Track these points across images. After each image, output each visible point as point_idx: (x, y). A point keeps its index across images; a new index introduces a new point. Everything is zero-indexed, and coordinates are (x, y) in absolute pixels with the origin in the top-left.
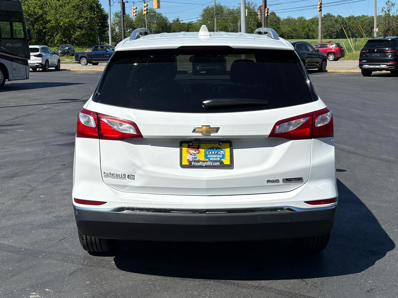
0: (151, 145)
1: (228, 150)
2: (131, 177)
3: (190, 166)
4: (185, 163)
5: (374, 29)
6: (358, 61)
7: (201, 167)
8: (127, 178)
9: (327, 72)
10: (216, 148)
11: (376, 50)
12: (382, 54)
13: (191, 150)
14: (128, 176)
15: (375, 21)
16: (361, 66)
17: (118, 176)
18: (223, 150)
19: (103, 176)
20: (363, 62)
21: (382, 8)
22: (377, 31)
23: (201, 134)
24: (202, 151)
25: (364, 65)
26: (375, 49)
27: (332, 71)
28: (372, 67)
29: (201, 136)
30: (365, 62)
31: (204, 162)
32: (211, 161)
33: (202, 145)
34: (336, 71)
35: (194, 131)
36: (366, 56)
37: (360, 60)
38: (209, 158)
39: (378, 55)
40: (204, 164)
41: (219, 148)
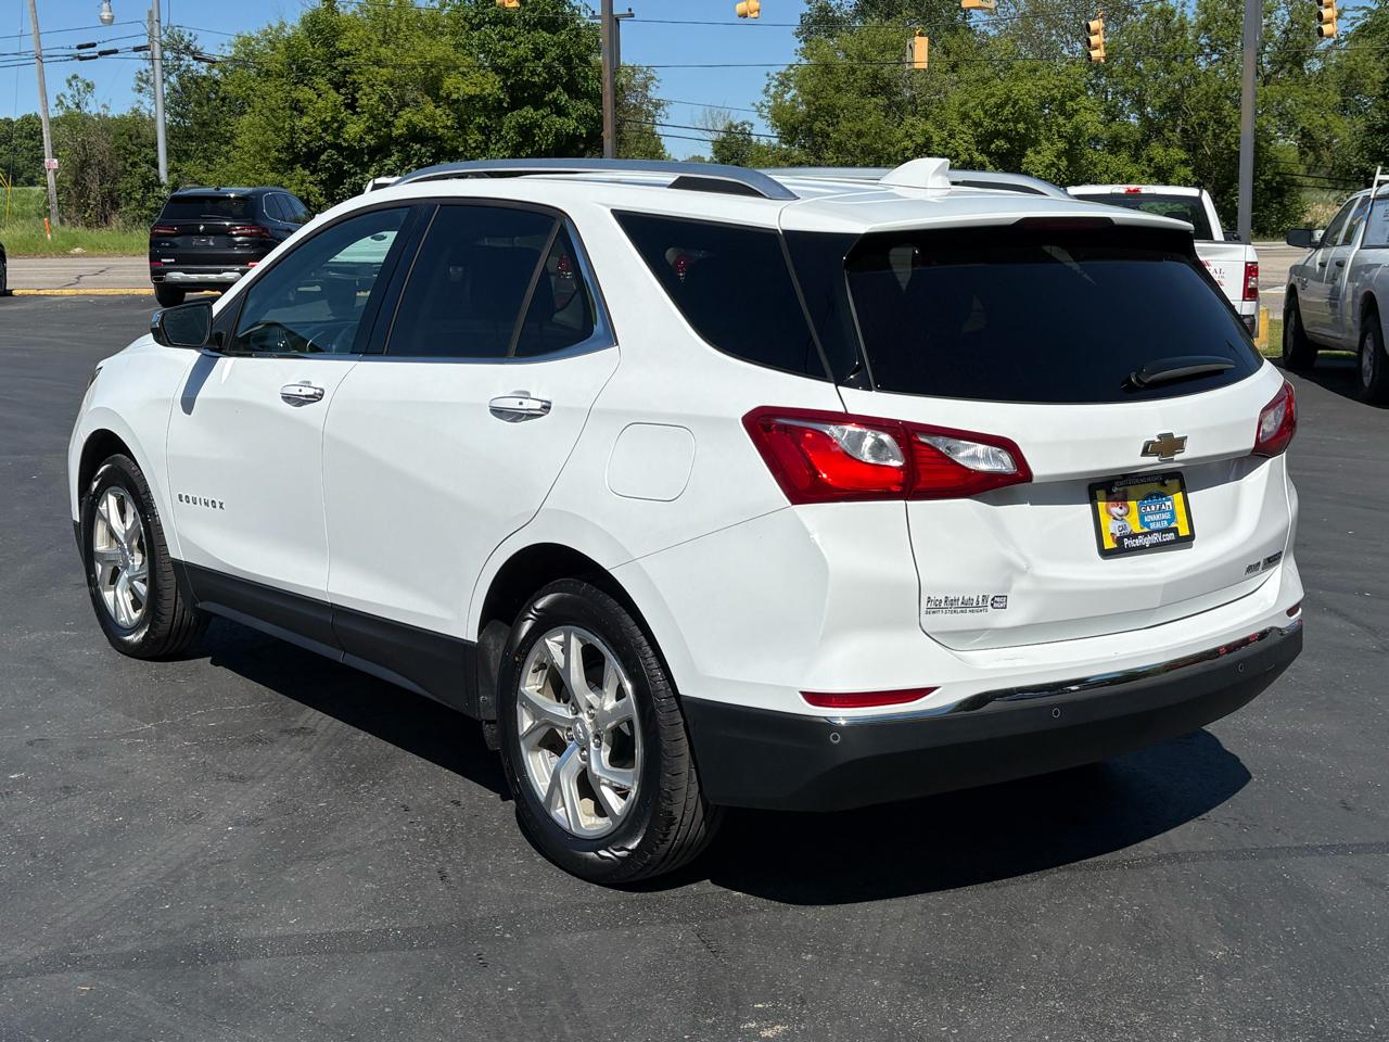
0: (1031, 504)
1: (1178, 497)
2: (999, 602)
3: (1121, 549)
4: (1109, 544)
5: (47, 160)
6: (145, 261)
7: (1141, 549)
8: (990, 607)
9: (11, 295)
10: (1155, 494)
11: (202, 228)
12: (223, 239)
13: (1114, 506)
14: (993, 599)
15: (45, 135)
16: (157, 274)
17: (967, 605)
18: (1169, 500)
19: (923, 609)
20: (165, 264)
21: (58, 98)
22: (56, 167)
23: (1157, 458)
24: (1133, 504)
25: (170, 274)
26: (199, 225)
27: (27, 292)
28: (195, 277)
29: (1158, 464)
30: (171, 263)
31: (1145, 535)
32: (1158, 531)
33: (1131, 489)
34: (42, 292)
35: (1145, 452)
36: (173, 245)
37: (154, 258)
38: (1147, 525)
39: (212, 244)
40: (1147, 541)
41: (1161, 495)
